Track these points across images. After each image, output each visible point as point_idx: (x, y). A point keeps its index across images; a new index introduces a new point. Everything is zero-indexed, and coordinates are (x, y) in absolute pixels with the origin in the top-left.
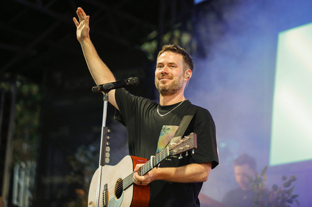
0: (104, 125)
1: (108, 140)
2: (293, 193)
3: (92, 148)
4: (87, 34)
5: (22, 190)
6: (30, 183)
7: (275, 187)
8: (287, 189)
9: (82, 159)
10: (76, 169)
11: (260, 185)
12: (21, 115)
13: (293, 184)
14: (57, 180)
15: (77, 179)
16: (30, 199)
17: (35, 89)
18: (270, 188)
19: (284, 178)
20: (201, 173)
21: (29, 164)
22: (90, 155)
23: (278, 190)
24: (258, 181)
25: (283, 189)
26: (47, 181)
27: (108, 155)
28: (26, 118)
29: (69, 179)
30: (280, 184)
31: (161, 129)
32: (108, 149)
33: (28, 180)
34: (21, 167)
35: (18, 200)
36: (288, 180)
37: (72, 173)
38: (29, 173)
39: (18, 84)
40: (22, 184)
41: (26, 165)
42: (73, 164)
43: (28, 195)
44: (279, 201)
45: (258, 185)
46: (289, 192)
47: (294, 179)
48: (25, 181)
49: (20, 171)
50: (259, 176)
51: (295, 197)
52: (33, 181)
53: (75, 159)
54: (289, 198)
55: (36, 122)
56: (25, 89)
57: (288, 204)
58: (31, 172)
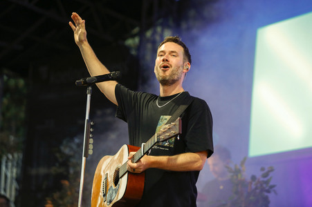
0: (87, 118)
1: (91, 133)
2: (271, 183)
3: (77, 140)
4: (84, 37)
5: (9, 181)
6: (17, 174)
7: (253, 178)
8: (265, 179)
9: (67, 151)
10: (61, 160)
11: (239, 176)
12: (8, 108)
13: (271, 174)
14: (42, 171)
15: (61, 170)
16: (16, 189)
17: (21, 82)
18: (248, 179)
19: (263, 169)
20: (195, 162)
21: (16, 155)
22: (74, 146)
23: (257, 180)
24: (237, 172)
25: (262, 179)
26: (33, 172)
27: (91, 147)
28: (13, 111)
29: (54, 170)
30: (259, 174)
31: (159, 120)
32: (91, 141)
33: (15, 170)
34: (8, 158)
35: (5, 190)
36: (266, 171)
37: (57, 165)
38: (15, 164)
39: (5, 78)
40: (9, 175)
41: (13, 156)
42: (58, 155)
43: (15, 185)
44: (258, 191)
45: (237, 176)
46: (267, 182)
47: (272, 170)
48: (12, 172)
49: (7, 162)
50: (238, 167)
51: (272, 187)
52: (19, 171)
53: (60, 151)
54: (267, 188)
55: (22, 115)
56: (12, 82)
57: (266, 194)
58: (17, 163)
